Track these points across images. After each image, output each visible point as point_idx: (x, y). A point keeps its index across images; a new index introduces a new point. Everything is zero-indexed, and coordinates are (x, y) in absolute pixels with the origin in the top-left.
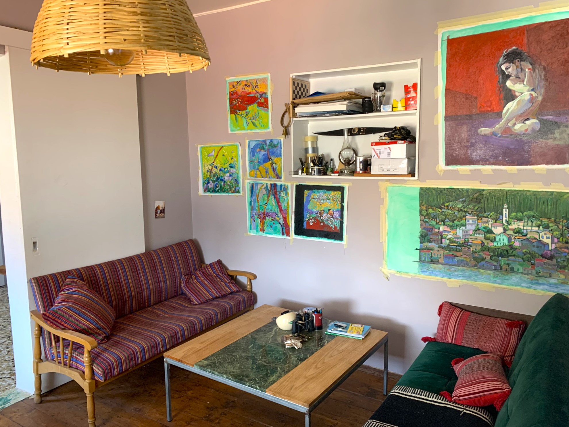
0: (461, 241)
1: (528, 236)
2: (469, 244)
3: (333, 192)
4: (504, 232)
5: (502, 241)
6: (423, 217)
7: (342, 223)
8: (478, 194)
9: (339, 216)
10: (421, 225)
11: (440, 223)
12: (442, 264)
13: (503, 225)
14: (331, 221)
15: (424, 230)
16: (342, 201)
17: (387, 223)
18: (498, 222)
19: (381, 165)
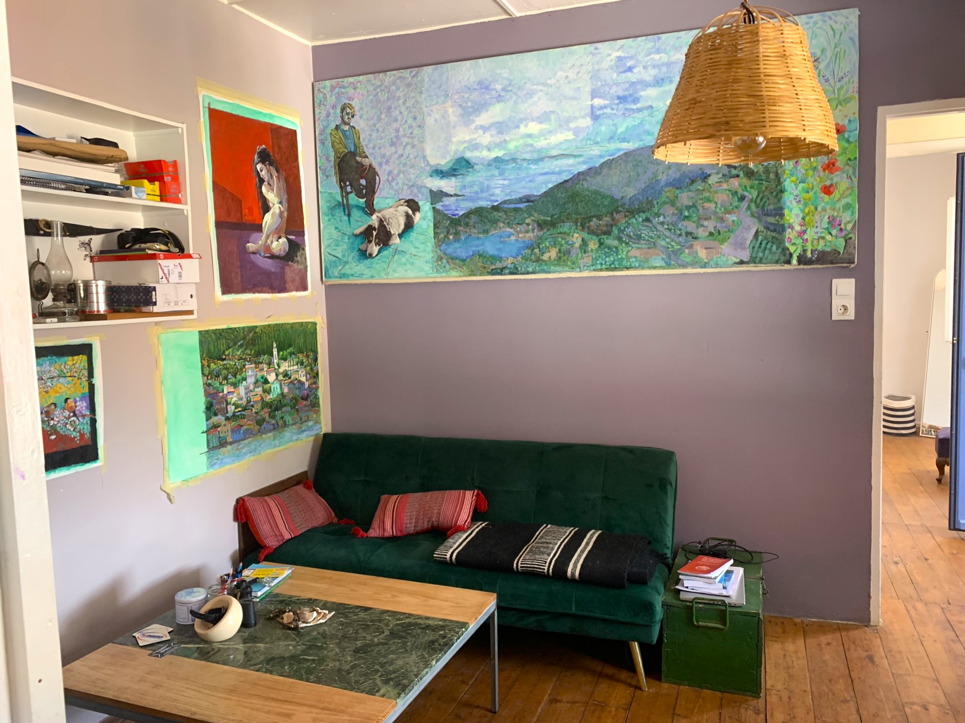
0: (244, 402)
1: (292, 377)
2: (252, 403)
3: (70, 358)
4: (277, 379)
5: (276, 389)
6: (206, 377)
8: (253, 333)
10: (205, 391)
11: (223, 383)
12: (231, 443)
13: (275, 369)
14: (72, 425)
15: (209, 399)
16: (91, 375)
18: (271, 366)
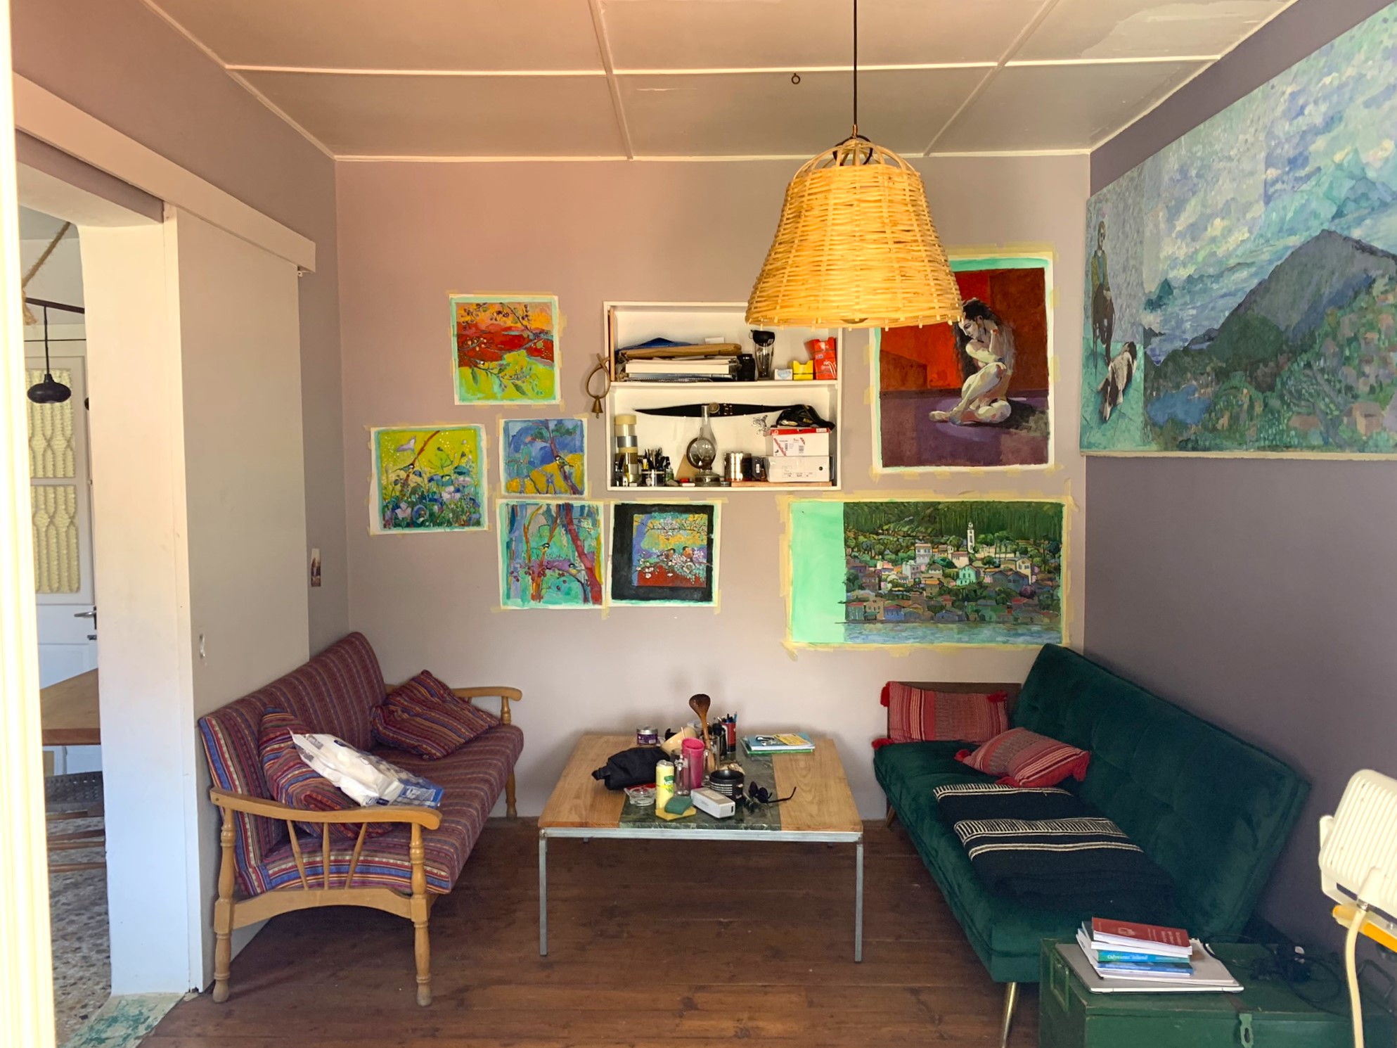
0: (910, 582)
1: (1002, 566)
2: (922, 586)
3: (691, 516)
4: (971, 564)
5: (967, 577)
6: (850, 550)
7: (709, 570)
8: (932, 509)
9: (704, 557)
10: (848, 563)
11: (877, 557)
12: (882, 622)
13: (969, 553)
14: (688, 569)
15: (852, 571)
16: (710, 529)
17: (791, 563)
18: (960, 549)
19: (786, 467)
